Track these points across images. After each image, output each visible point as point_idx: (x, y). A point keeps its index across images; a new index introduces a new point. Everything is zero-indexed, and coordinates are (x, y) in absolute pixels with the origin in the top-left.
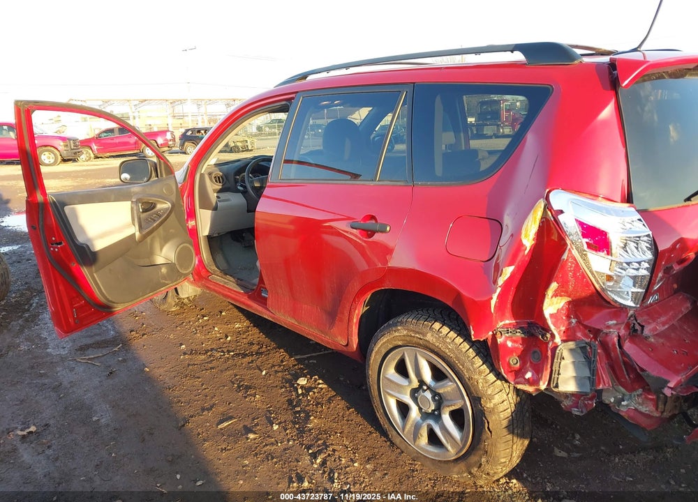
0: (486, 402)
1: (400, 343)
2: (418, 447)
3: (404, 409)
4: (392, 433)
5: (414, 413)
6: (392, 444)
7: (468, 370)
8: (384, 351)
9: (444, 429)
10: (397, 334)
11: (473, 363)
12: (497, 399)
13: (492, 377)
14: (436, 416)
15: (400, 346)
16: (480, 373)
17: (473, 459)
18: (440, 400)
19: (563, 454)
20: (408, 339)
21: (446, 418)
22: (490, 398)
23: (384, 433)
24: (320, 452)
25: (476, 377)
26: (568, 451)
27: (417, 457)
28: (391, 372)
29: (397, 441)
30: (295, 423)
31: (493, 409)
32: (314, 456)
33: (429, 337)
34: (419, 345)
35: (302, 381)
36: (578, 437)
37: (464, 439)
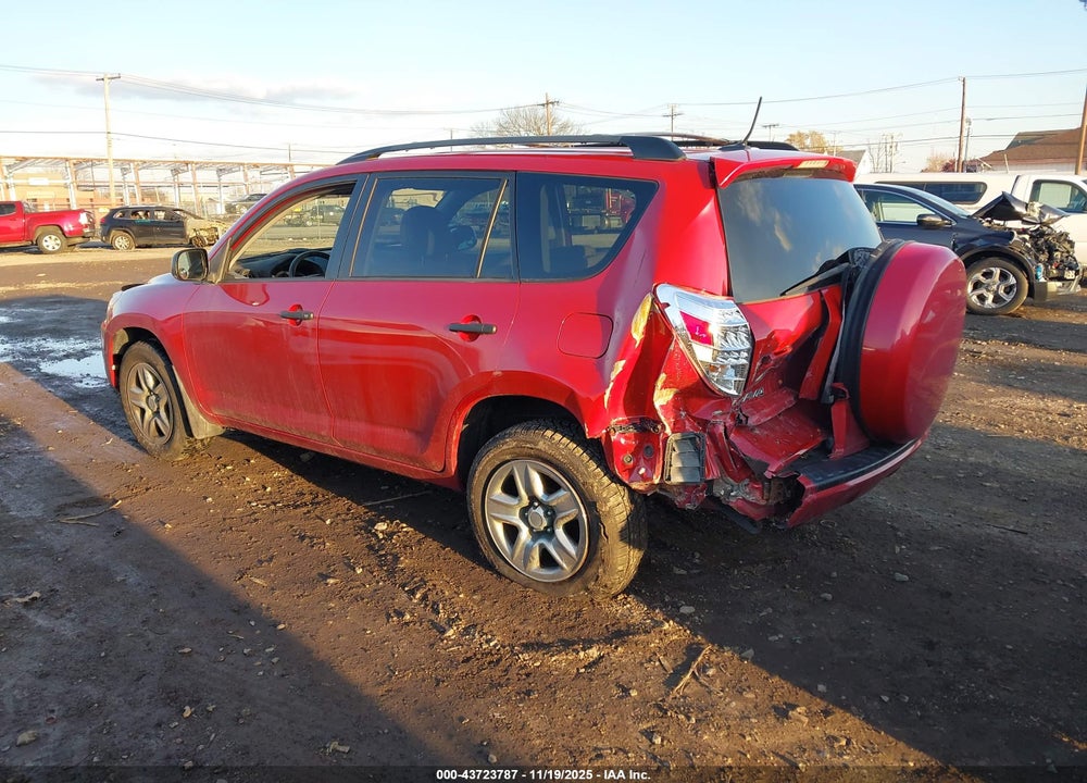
0: (601, 506)
1: (508, 458)
2: (533, 574)
3: (512, 532)
4: (499, 564)
5: (525, 535)
6: (500, 575)
7: (583, 474)
8: (489, 470)
9: (559, 546)
10: (505, 447)
11: (587, 467)
12: (612, 501)
13: (606, 480)
14: (549, 533)
15: (509, 461)
16: (595, 476)
17: (590, 572)
18: (552, 513)
19: (683, 572)
20: (517, 451)
21: (560, 533)
22: (606, 501)
23: (489, 566)
24: (418, 588)
25: (591, 481)
26: (687, 569)
27: (528, 584)
28: (497, 492)
29: (505, 570)
30: (381, 565)
31: (609, 512)
32: (412, 592)
33: (541, 445)
34: (530, 456)
35: (382, 526)
36: (697, 555)
37: (580, 555)
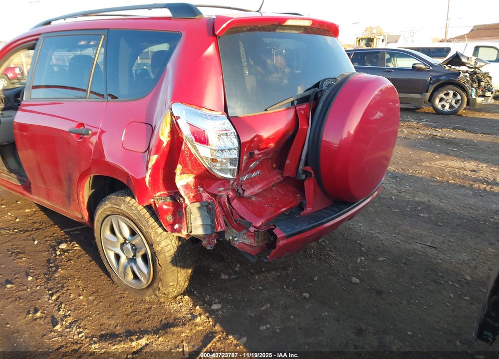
0: (156, 247)
1: (109, 213)
2: (127, 282)
3: (118, 257)
4: (112, 275)
5: (123, 259)
6: (113, 282)
7: (145, 226)
8: (101, 220)
9: (138, 268)
10: (105, 207)
11: (147, 222)
12: (163, 244)
13: (160, 230)
14: (133, 260)
15: (108, 216)
16: (152, 228)
17: (155, 285)
18: (135, 249)
19: (227, 277)
20: (112, 209)
21: (139, 260)
22: (159, 243)
23: (108, 274)
24: (57, 292)
25: (149, 231)
26: (229, 275)
27: (126, 288)
28: (108, 233)
29: (115, 279)
30: (45, 274)
31: (161, 251)
32: (52, 295)
33: (123, 207)
34: (118, 214)
35: (63, 246)
36: (238, 265)
37: (149, 273)
